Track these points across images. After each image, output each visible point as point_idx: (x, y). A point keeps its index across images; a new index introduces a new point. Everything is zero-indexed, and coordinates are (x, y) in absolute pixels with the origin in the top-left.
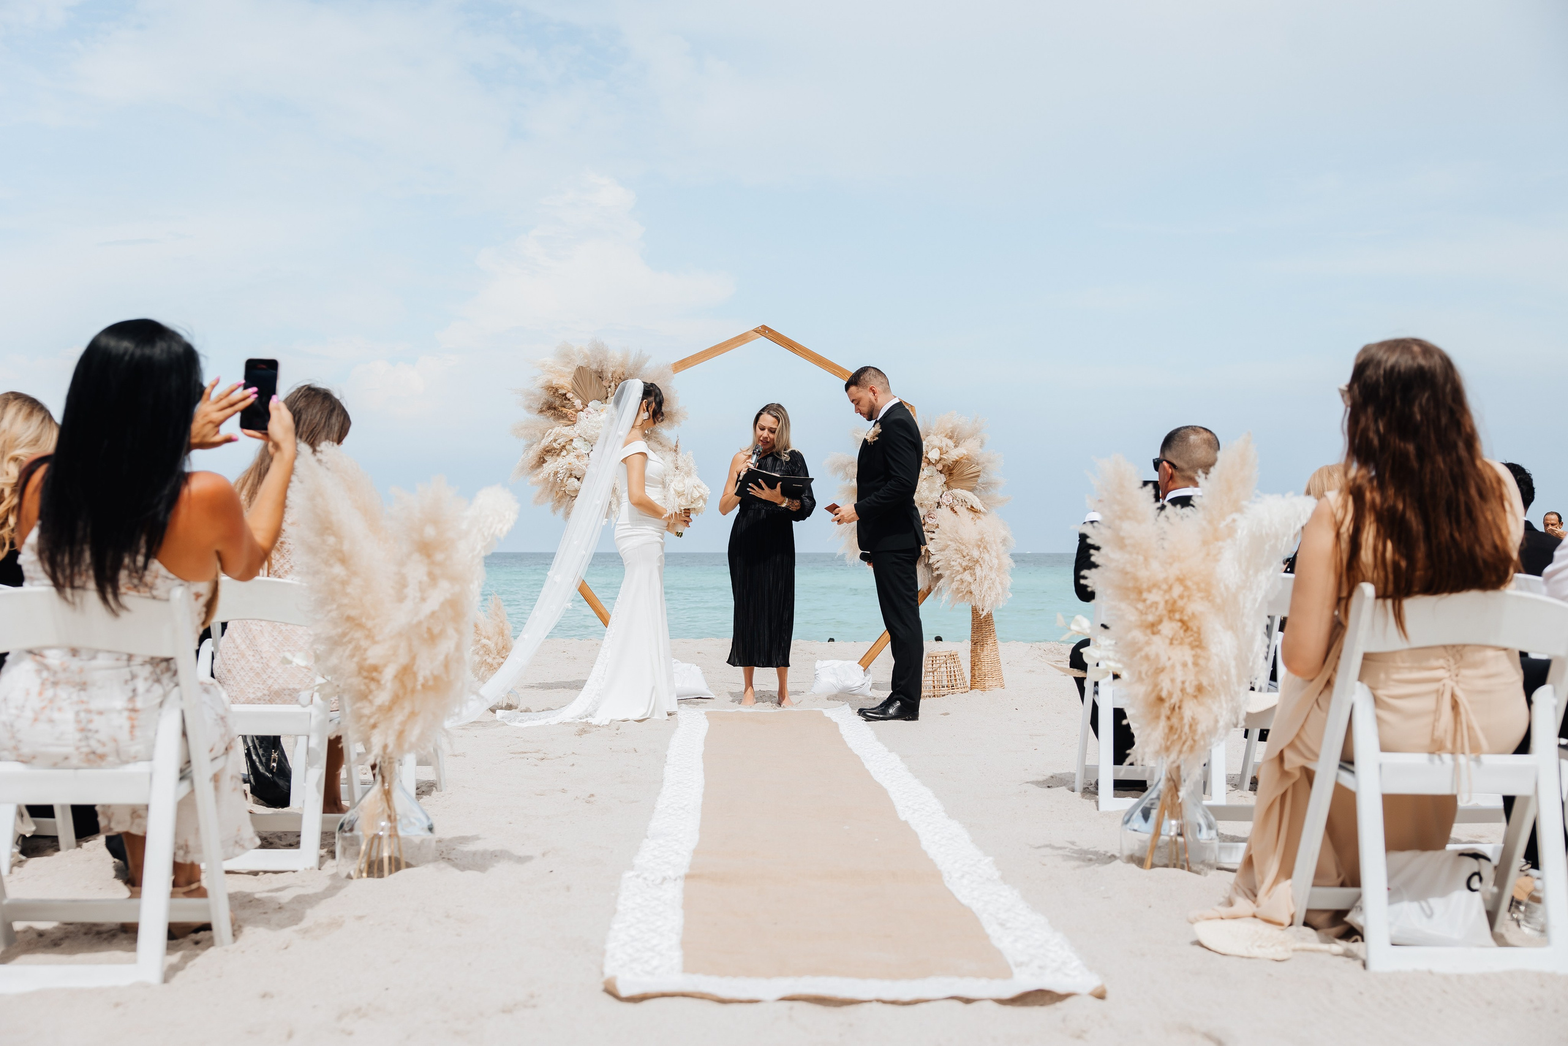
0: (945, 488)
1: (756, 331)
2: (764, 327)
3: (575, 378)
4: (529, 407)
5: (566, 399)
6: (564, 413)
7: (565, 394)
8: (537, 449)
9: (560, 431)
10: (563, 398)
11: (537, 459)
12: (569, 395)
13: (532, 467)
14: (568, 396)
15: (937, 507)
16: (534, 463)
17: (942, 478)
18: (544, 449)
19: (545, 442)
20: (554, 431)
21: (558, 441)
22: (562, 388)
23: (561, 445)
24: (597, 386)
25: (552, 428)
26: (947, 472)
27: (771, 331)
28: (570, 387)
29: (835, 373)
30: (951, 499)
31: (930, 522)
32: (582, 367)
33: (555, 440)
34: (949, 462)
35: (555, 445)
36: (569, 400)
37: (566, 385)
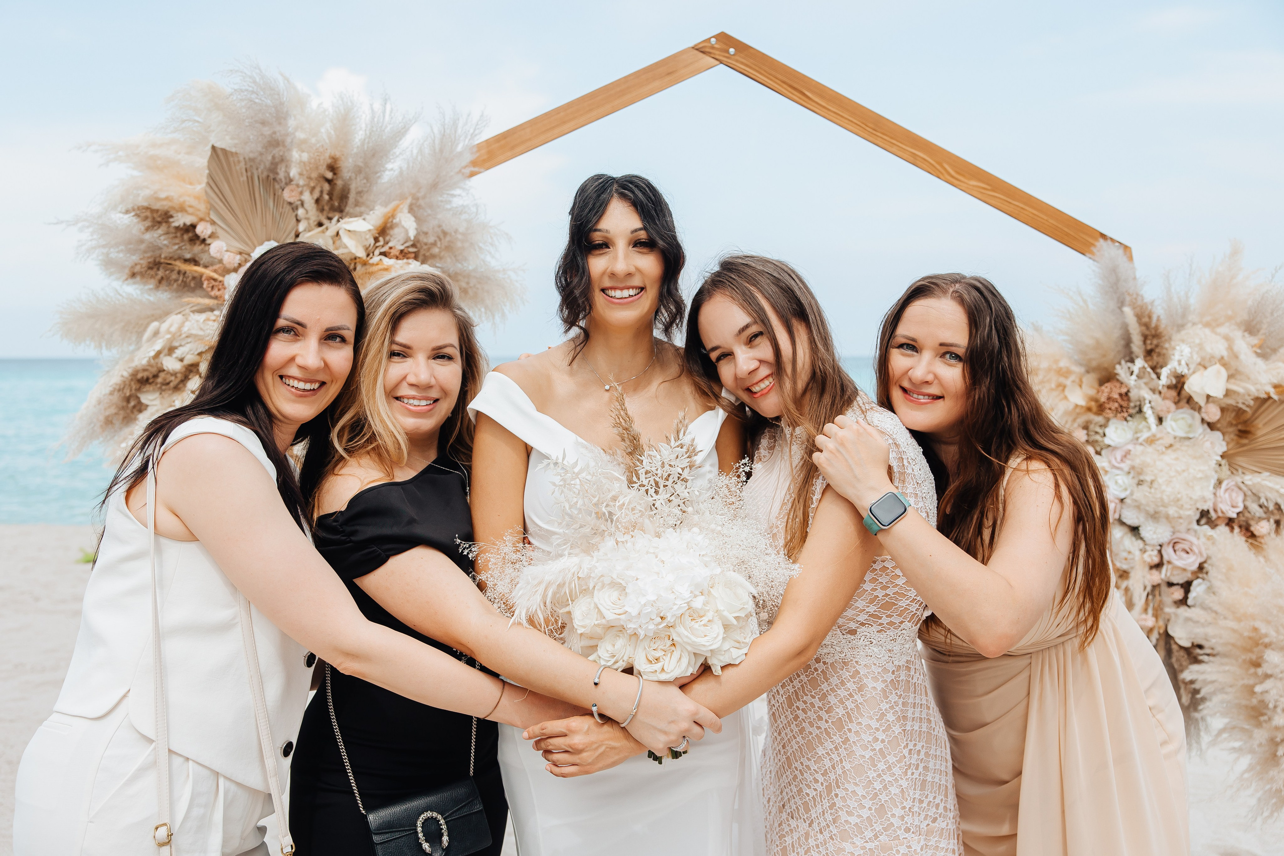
0: (1225, 468)
1: (701, 49)
2: (725, 39)
3: (213, 182)
4: (108, 264)
5: (196, 239)
6: (194, 278)
7: (193, 226)
8: (119, 373)
9: (180, 328)
10: (186, 237)
11: (116, 398)
12: (203, 230)
13: (108, 422)
14: (199, 230)
15: (1198, 522)
16: (113, 410)
17: (1217, 443)
18: (134, 375)
19: (142, 357)
20: (164, 327)
21: (178, 353)
22: (182, 209)
23: (186, 362)
24: (271, 204)
25: (161, 317)
26: (1231, 424)
27: (742, 48)
28: (202, 207)
29: (914, 161)
30: (1240, 498)
31: (1179, 563)
32: (223, 150)
33: (171, 350)
34: (1245, 402)
35: (171, 364)
36: (204, 240)
37: (194, 202)
